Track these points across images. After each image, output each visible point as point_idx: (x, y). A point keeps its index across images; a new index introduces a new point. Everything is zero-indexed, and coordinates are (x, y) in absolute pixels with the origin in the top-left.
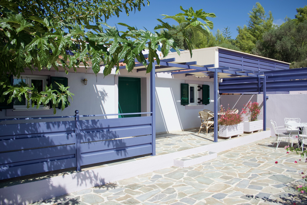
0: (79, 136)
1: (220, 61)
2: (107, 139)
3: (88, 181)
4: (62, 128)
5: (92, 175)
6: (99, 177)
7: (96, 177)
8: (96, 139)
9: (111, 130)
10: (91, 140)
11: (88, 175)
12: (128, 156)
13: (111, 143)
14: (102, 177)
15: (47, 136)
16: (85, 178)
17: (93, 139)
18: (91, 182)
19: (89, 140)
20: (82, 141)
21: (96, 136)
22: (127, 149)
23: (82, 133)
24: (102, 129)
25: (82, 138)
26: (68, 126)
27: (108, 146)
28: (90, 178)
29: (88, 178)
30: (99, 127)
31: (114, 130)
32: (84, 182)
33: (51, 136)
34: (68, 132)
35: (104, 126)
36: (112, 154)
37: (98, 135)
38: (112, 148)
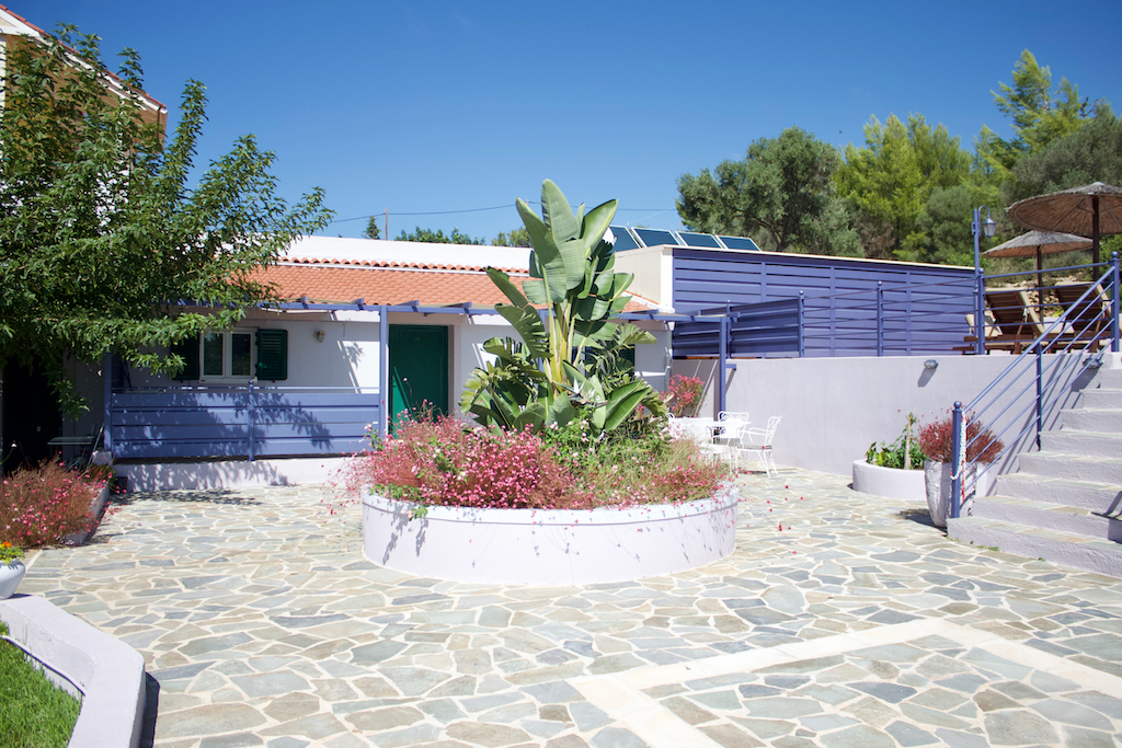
0: (253, 415)
1: (676, 279)
2: (296, 422)
3: (261, 476)
4: (230, 401)
5: (268, 469)
6: (278, 472)
7: (274, 473)
8: (278, 420)
9: (303, 409)
10: (271, 422)
11: (261, 468)
12: (332, 452)
13: (304, 429)
14: (284, 474)
15: (210, 411)
16: (256, 471)
17: (274, 420)
18: (266, 478)
19: (267, 420)
20: (257, 422)
21: (279, 415)
22: (332, 441)
23: (258, 411)
24: (290, 407)
25: (257, 418)
26: (237, 400)
27: (299, 432)
28: (265, 472)
29: (261, 472)
30: (285, 403)
31: (308, 410)
32: (255, 476)
33: (216, 411)
34: (238, 407)
35: (292, 404)
36: (306, 445)
37: (282, 414)
38: (306, 435)
